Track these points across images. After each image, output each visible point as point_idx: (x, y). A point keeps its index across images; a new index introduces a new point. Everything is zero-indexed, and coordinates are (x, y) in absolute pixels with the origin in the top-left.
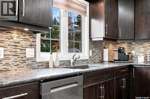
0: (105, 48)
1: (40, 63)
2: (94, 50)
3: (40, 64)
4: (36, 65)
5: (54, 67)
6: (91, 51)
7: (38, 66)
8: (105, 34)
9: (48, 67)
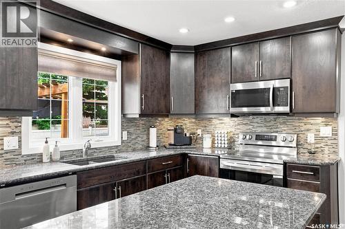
0: (151, 127)
1: (28, 156)
2: (132, 130)
3: (28, 158)
4: (22, 160)
5: (52, 161)
6: (125, 133)
7: (25, 161)
8: (141, 108)
9: (41, 161)
